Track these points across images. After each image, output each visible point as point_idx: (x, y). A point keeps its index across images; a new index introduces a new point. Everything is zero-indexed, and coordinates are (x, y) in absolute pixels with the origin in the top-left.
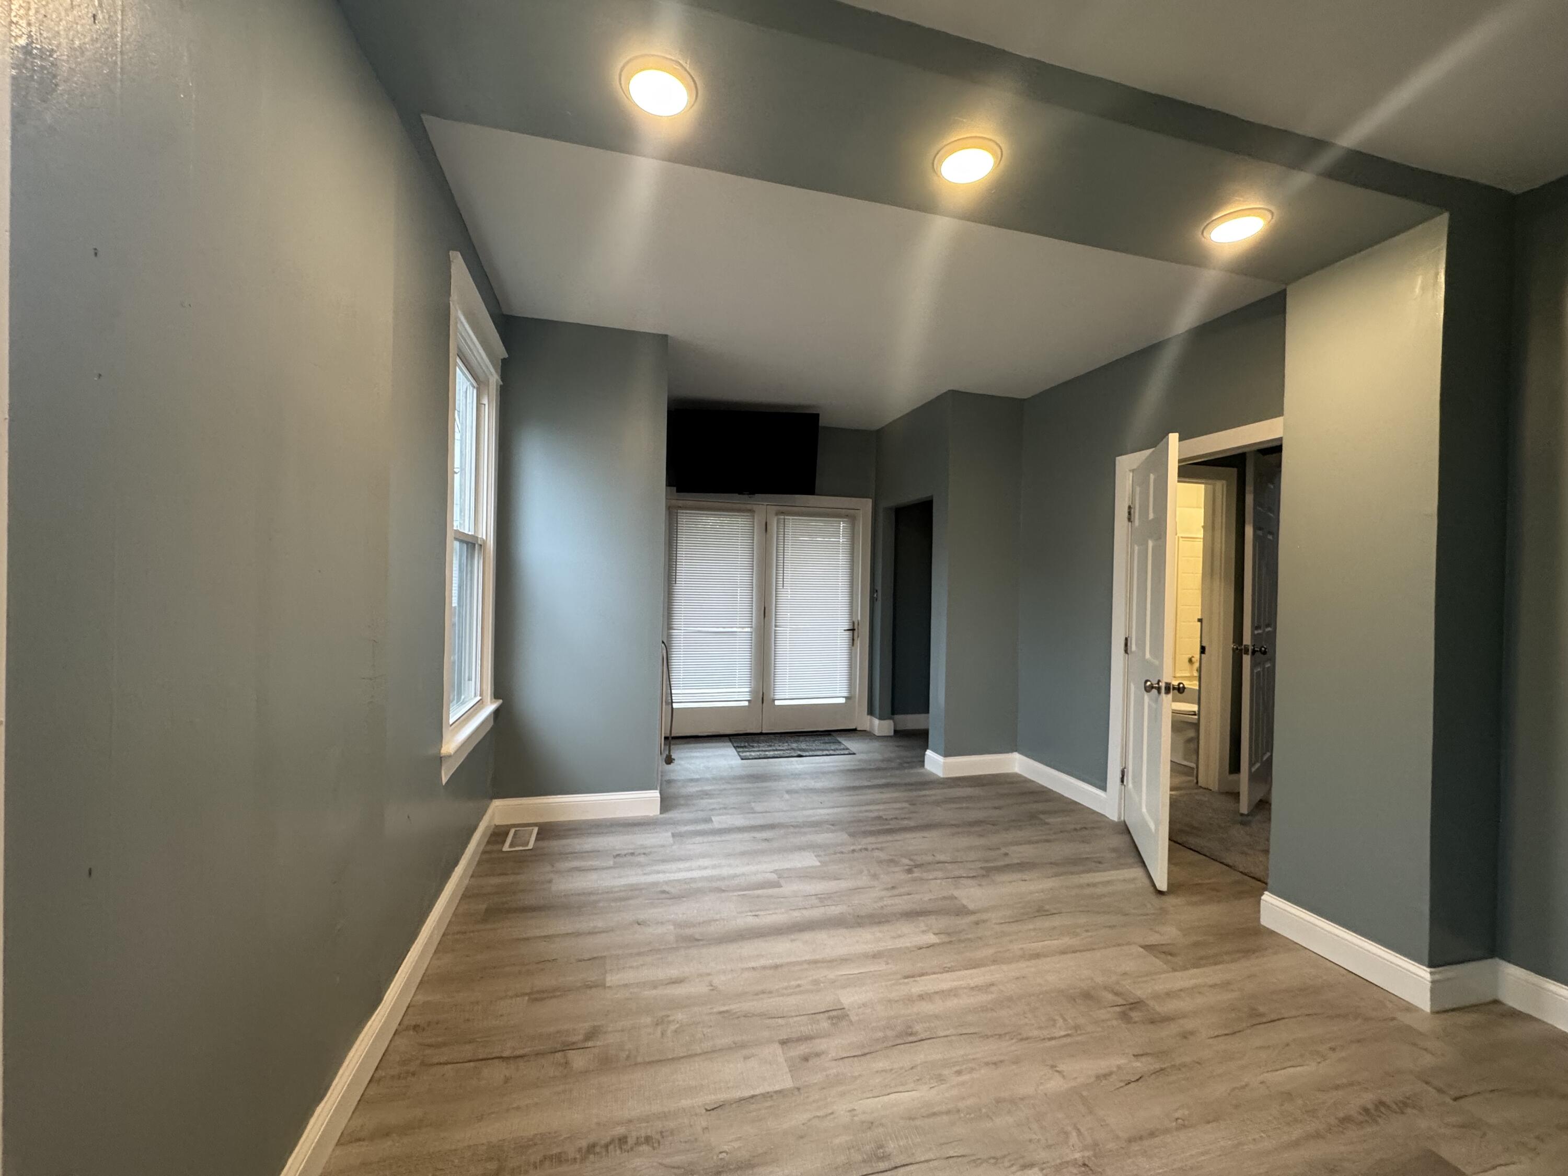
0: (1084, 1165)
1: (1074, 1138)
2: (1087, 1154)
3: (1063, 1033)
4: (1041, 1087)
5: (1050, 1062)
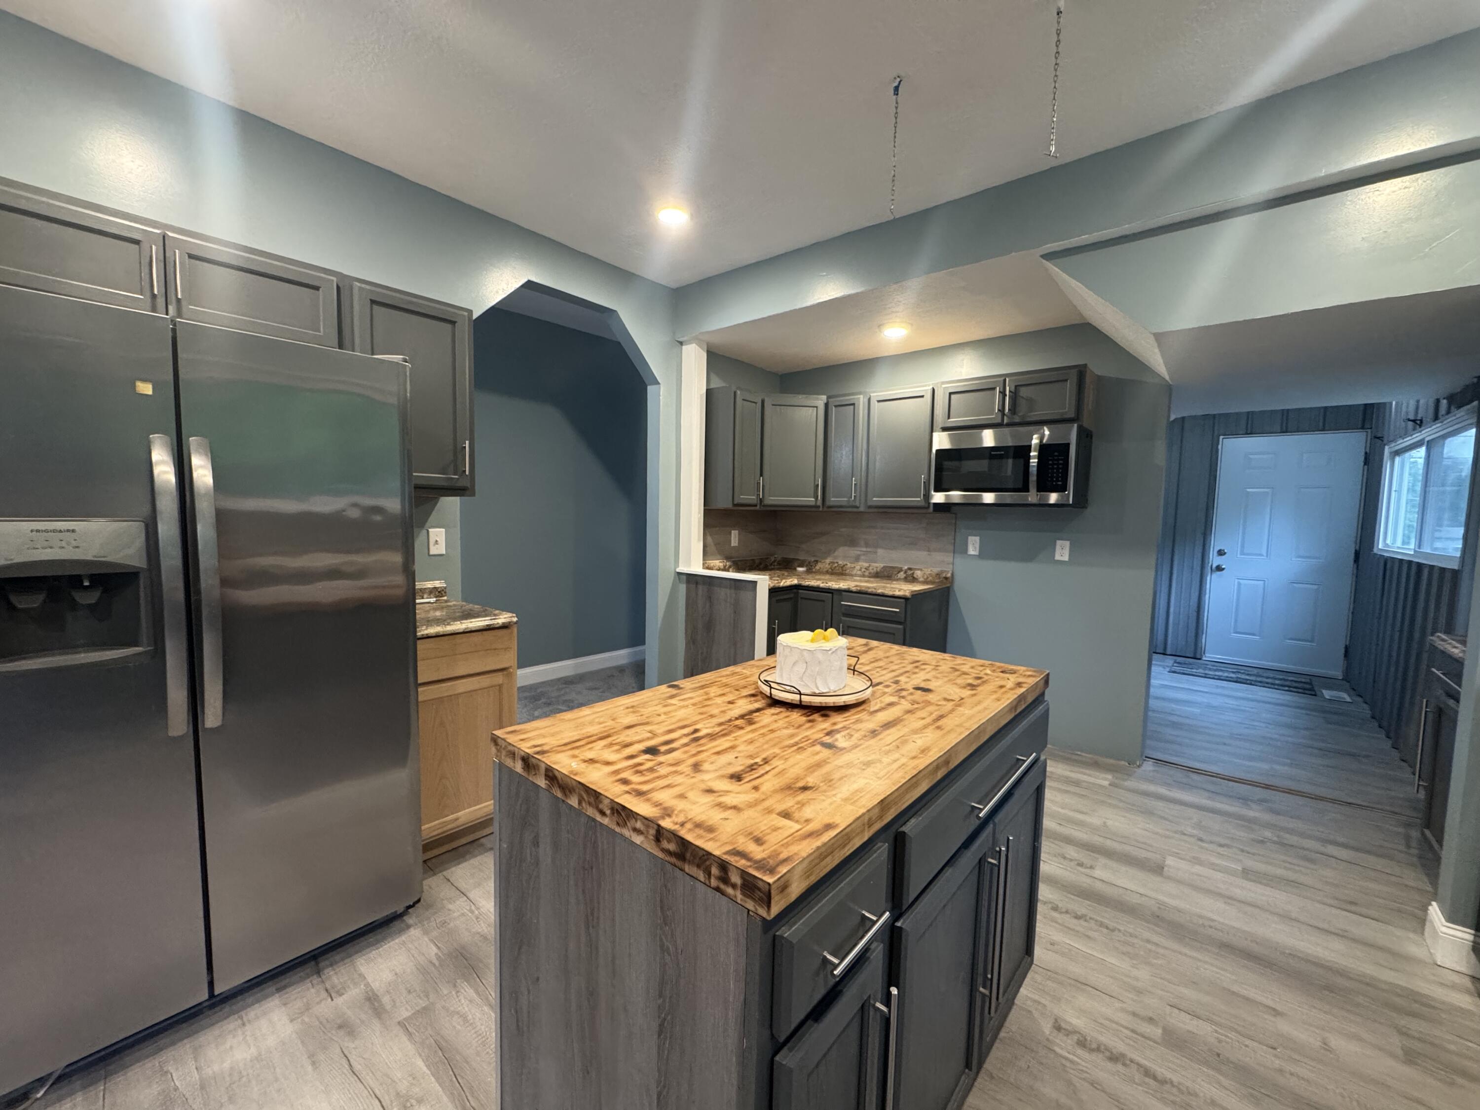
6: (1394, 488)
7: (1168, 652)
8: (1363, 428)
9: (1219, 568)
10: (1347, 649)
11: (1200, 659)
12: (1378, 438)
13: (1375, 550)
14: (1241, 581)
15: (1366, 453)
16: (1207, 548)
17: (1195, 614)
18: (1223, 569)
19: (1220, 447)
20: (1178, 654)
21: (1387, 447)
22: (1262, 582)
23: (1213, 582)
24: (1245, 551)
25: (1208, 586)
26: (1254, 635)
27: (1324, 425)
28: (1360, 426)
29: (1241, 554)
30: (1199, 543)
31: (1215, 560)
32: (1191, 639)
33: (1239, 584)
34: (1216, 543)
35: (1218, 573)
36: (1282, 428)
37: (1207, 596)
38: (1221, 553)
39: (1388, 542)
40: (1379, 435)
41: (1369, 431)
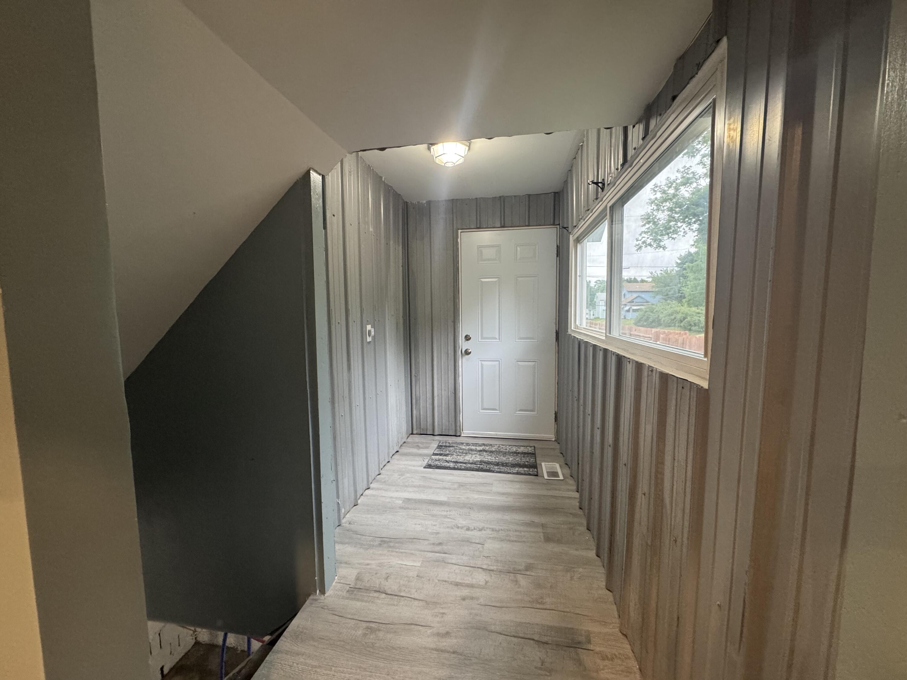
6: (578, 274)
7: (436, 433)
8: (554, 224)
9: (467, 353)
10: (556, 414)
11: (460, 436)
12: (565, 228)
13: (570, 332)
14: (483, 362)
15: (557, 246)
16: (457, 334)
17: (453, 395)
18: (470, 353)
19: (459, 240)
20: (444, 434)
21: (571, 236)
22: (498, 362)
23: (464, 363)
24: (484, 336)
25: (460, 369)
26: (496, 410)
27: (529, 223)
28: (552, 223)
29: (481, 339)
30: (451, 330)
31: (463, 345)
32: (452, 419)
33: (482, 365)
34: (463, 330)
35: (467, 356)
36: (501, 223)
37: (460, 378)
38: (467, 338)
39: (578, 323)
40: (565, 226)
41: (558, 226)
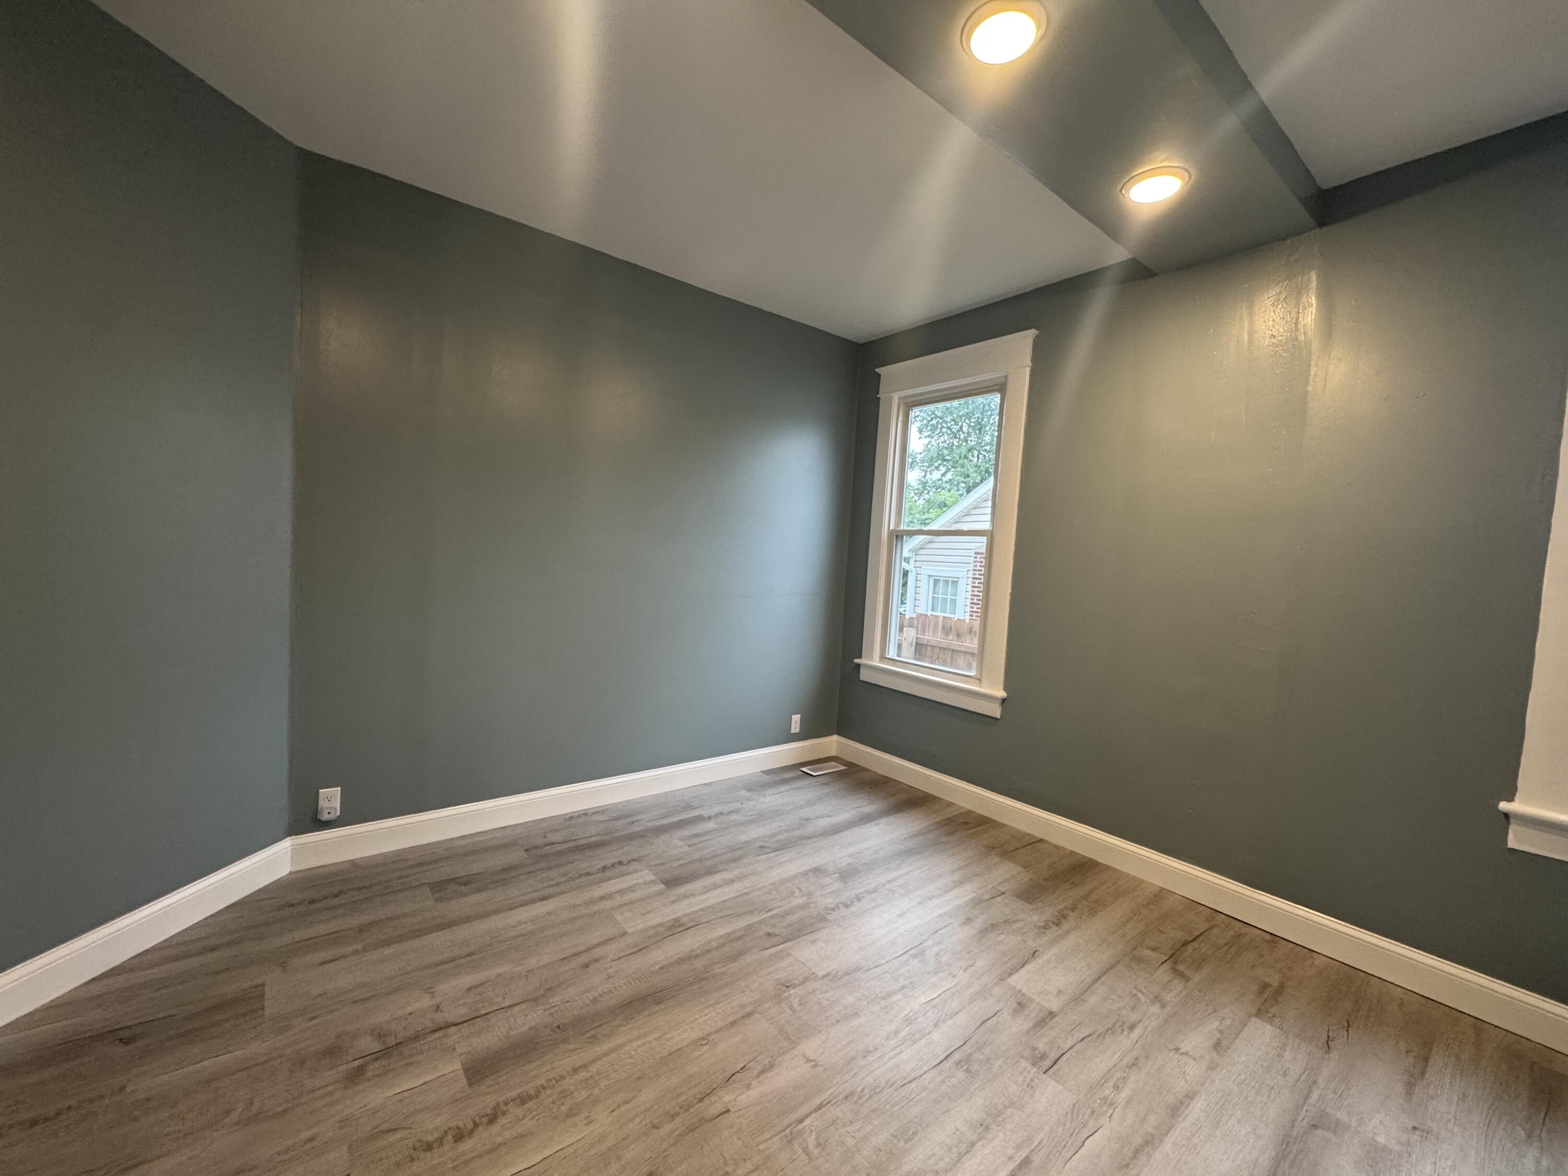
0: (788, 987)
1: (795, 1003)
2: (786, 994)
3: (807, 1122)
4: (824, 1038)
5: (820, 1069)
